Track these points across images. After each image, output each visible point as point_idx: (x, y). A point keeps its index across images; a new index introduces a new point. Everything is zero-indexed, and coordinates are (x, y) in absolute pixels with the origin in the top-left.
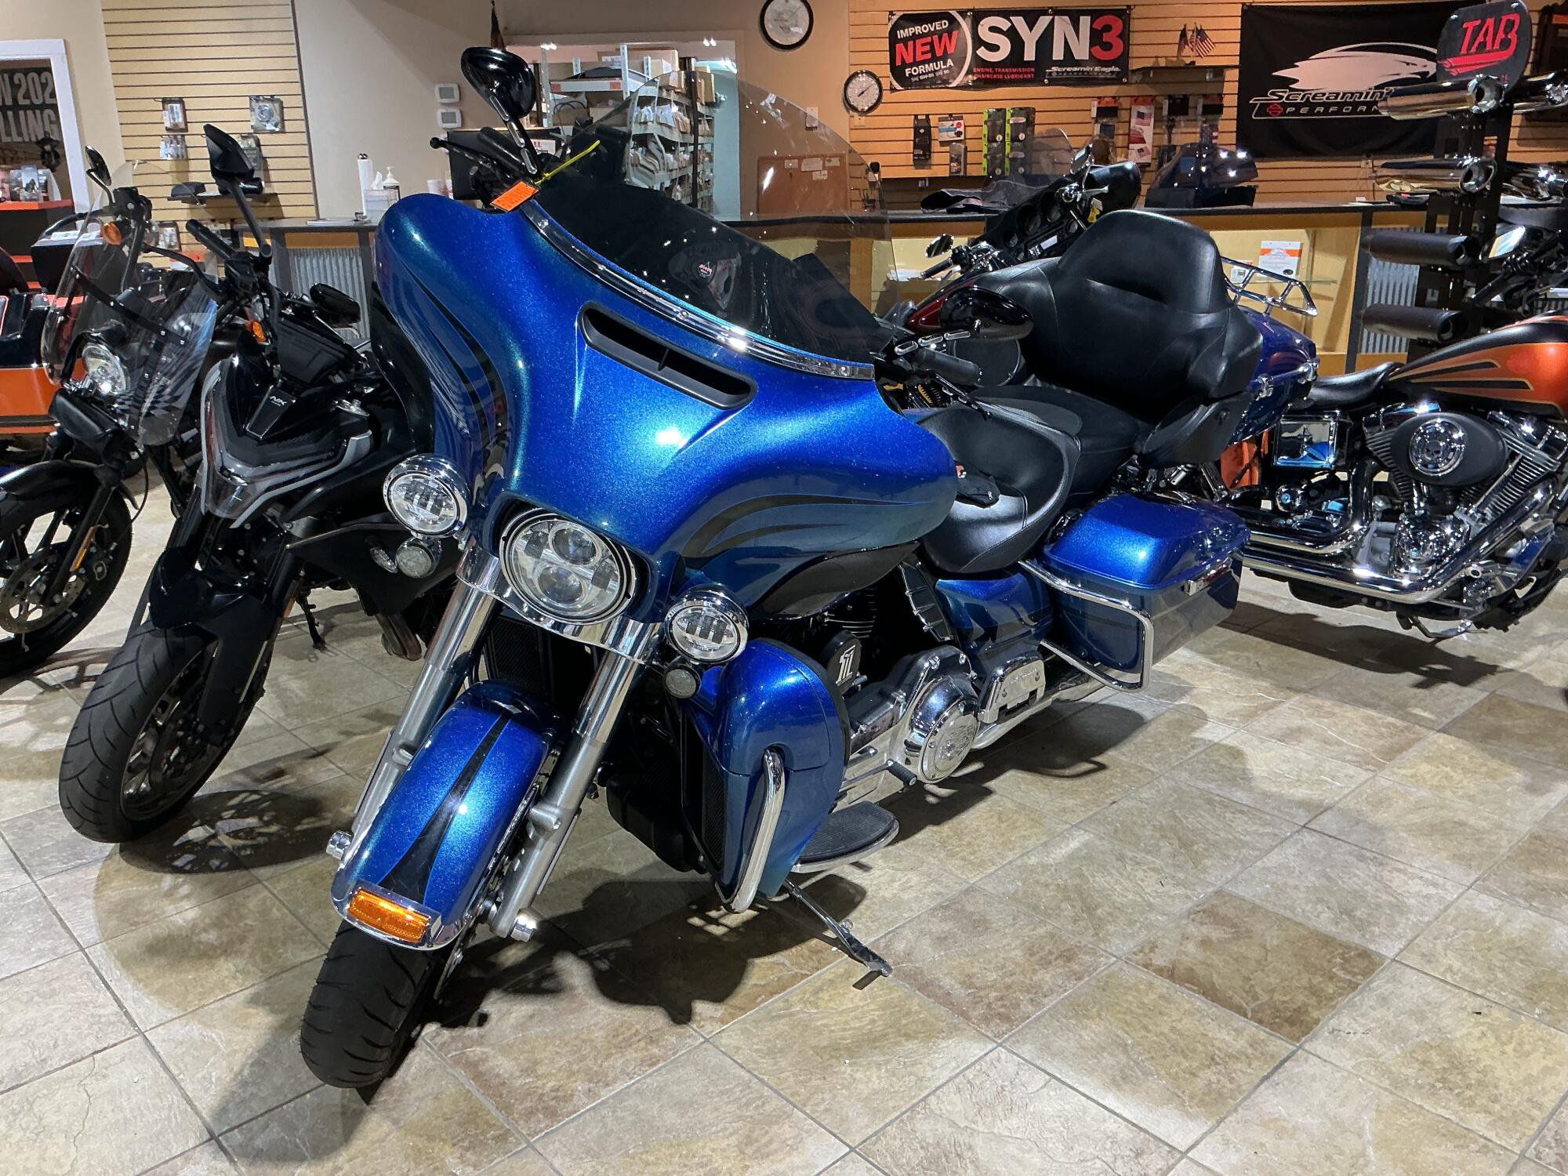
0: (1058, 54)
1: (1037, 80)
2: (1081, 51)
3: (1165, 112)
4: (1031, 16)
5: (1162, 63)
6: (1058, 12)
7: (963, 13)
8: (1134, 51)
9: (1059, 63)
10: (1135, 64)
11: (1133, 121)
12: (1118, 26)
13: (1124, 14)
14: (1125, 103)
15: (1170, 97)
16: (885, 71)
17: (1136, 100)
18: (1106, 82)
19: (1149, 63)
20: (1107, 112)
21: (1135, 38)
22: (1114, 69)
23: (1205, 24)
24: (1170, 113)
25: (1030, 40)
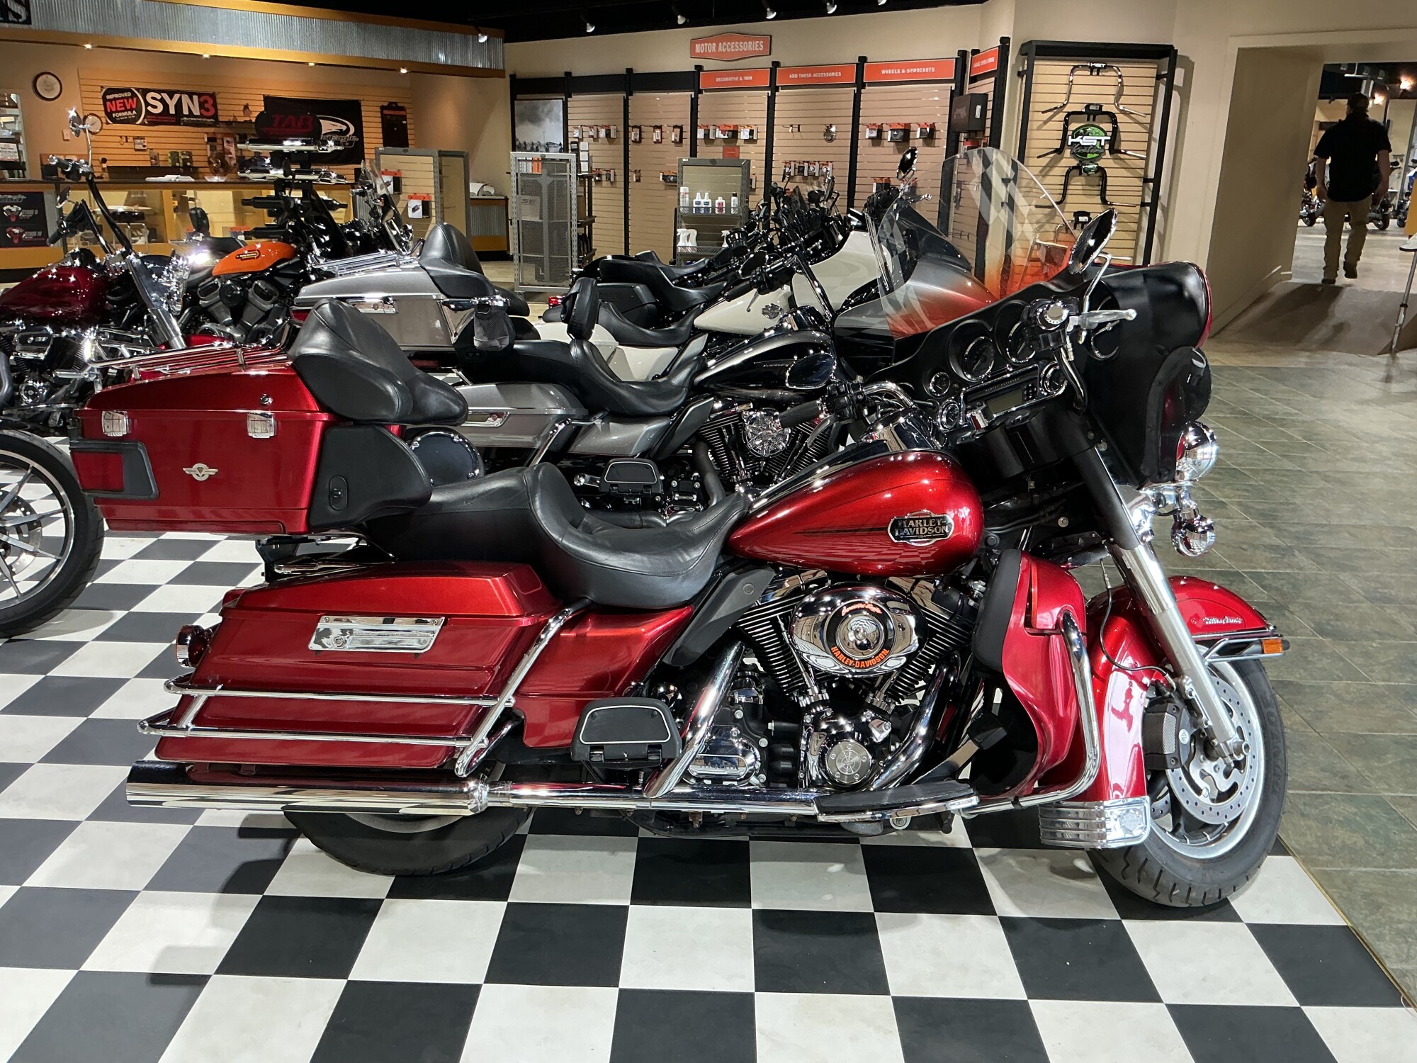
0: (186, 112)
1: (177, 123)
2: (196, 112)
4: (171, 94)
5: (233, 119)
6: (182, 93)
7: (137, 89)
8: (220, 113)
9: (186, 116)
10: (221, 119)
11: (225, 145)
12: (211, 101)
14: (219, 136)
16: (103, 114)
17: (227, 135)
18: (209, 126)
19: (226, 119)
20: (212, 140)
21: (219, 107)
23: (250, 103)
25: (172, 104)
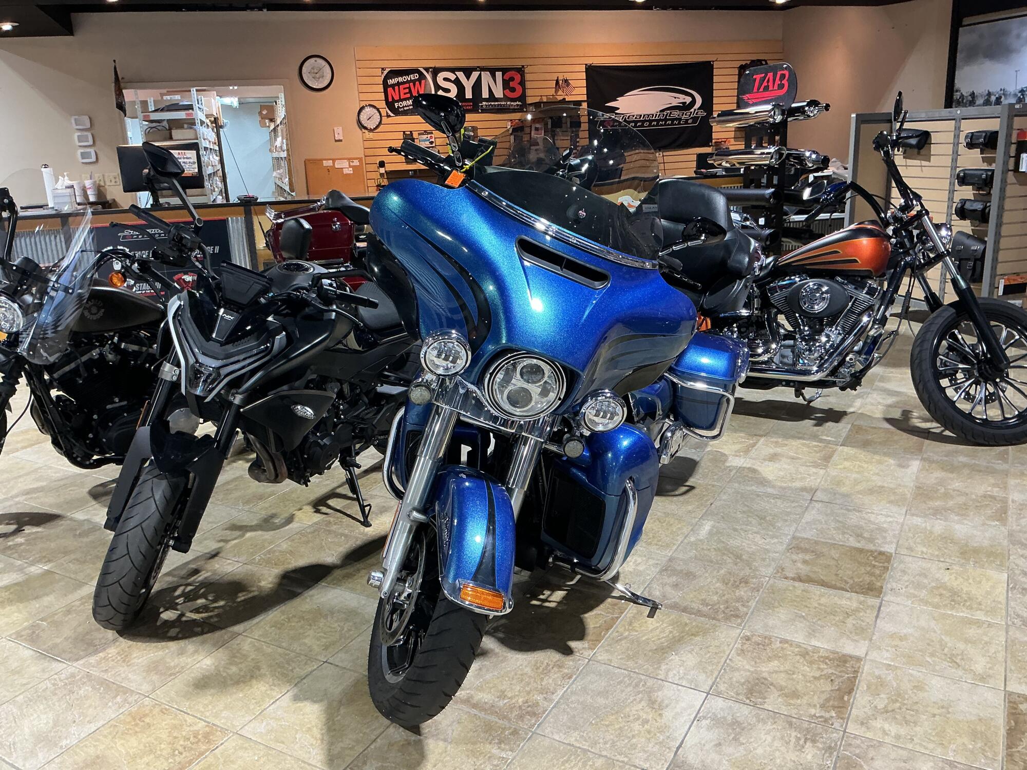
0: (485, 94)
1: (475, 110)
3: (549, 126)
4: (468, 72)
5: (545, 100)
6: (481, 69)
7: (427, 69)
8: (528, 93)
9: (486, 100)
10: (530, 100)
11: (533, 133)
12: (518, 77)
13: (521, 71)
15: (551, 118)
16: (382, 105)
18: (514, 111)
19: (537, 100)
20: (517, 129)
21: (528, 85)
22: (518, 103)
24: (552, 127)
25: (468, 85)
